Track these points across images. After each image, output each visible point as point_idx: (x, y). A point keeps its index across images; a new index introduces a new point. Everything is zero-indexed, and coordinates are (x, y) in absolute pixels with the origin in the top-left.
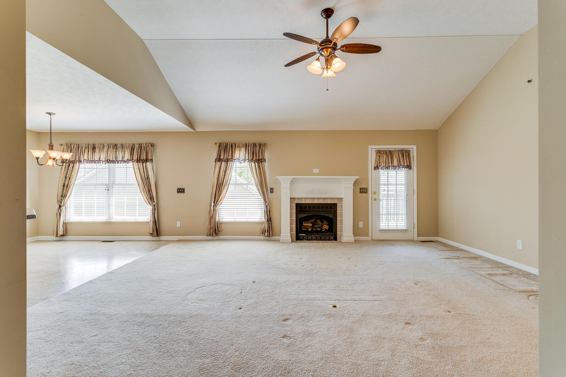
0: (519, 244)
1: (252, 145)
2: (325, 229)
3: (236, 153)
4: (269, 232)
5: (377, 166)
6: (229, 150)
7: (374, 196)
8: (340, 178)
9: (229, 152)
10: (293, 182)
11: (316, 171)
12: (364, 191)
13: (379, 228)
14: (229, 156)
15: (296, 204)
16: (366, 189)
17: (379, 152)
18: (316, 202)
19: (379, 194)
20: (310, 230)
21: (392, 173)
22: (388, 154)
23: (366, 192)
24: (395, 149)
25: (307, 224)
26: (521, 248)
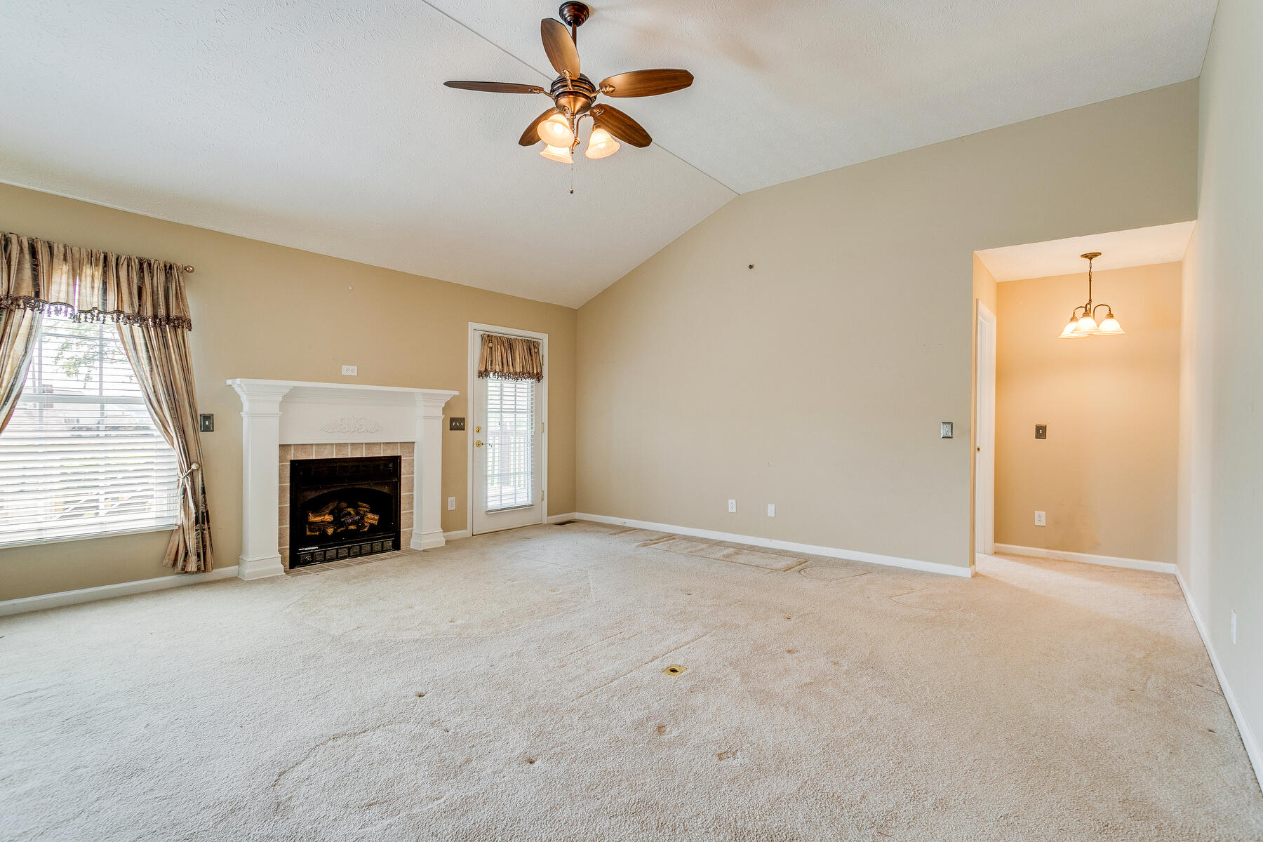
0: (732, 505)
1: (135, 265)
2: (371, 525)
3: (55, 278)
4: (202, 555)
5: (486, 370)
6: (20, 263)
7: (478, 437)
8: (411, 393)
9: (19, 270)
10: (289, 398)
11: (349, 370)
12: (457, 424)
13: (487, 506)
14: (18, 285)
15: (292, 461)
16: (463, 420)
17: (488, 339)
18: (349, 454)
19: (486, 432)
20: (330, 531)
21: (509, 384)
22: (506, 345)
23: (463, 428)
24: (515, 337)
25: (320, 516)
26: (734, 511)
